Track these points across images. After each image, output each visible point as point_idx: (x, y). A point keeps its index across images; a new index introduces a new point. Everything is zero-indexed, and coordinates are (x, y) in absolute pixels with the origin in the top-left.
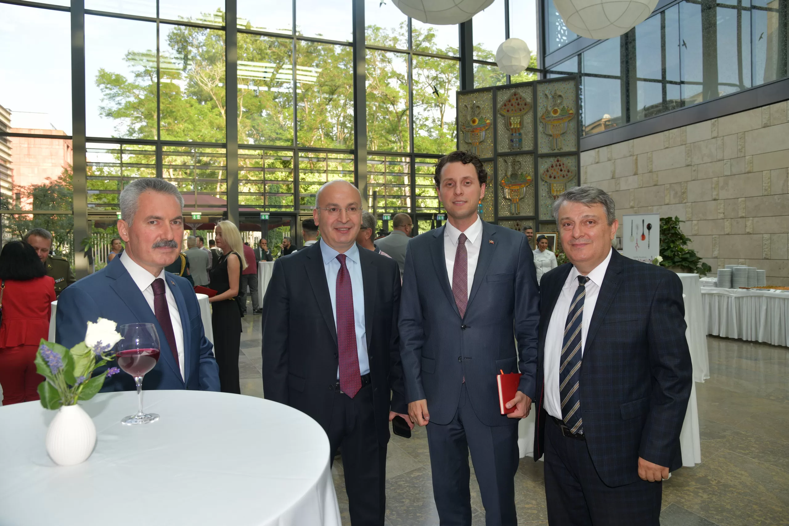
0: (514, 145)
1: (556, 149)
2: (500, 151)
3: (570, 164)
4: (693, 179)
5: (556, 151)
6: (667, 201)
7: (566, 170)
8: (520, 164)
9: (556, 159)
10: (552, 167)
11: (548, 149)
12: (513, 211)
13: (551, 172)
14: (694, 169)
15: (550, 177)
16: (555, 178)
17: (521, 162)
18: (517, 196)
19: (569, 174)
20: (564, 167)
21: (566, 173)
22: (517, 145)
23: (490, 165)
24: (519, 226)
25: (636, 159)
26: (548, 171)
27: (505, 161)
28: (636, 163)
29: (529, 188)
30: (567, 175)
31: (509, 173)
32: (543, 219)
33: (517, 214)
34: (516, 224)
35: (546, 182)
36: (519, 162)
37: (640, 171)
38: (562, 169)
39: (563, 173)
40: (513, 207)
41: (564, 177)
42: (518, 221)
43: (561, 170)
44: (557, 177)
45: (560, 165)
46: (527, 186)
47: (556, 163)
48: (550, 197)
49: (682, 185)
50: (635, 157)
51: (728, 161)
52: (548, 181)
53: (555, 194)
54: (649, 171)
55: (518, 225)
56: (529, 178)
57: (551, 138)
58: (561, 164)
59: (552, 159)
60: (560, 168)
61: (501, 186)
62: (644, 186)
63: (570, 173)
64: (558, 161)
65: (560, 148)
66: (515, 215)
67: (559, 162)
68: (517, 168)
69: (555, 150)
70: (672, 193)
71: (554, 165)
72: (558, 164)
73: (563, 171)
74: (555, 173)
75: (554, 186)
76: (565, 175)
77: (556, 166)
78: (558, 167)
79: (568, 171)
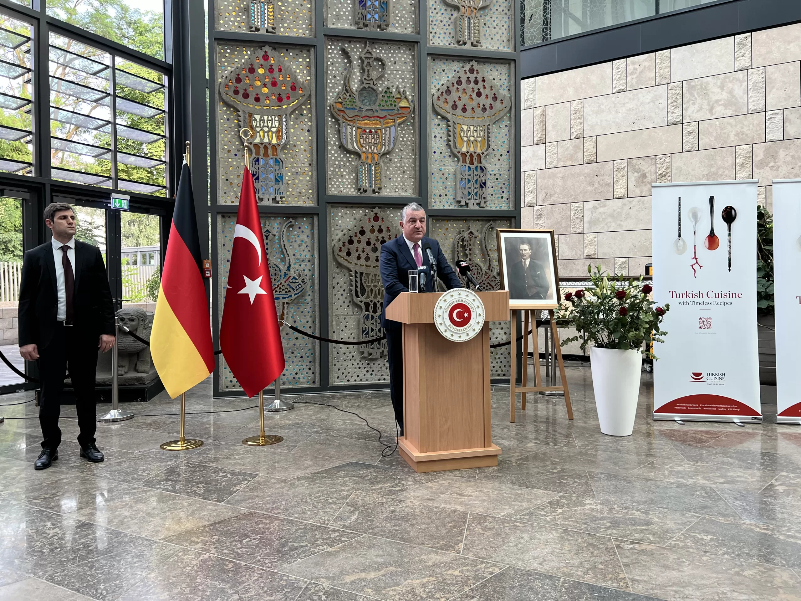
0: (369, 16)
1: (469, 43)
2: (331, 26)
3: (497, 83)
4: (686, 148)
5: (468, 47)
6: (620, 191)
7: (491, 96)
8: (383, 65)
9: (468, 67)
10: (459, 82)
11: (450, 40)
12: (365, 184)
13: (454, 95)
14: (690, 129)
15: (455, 107)
16: (464, 110)
17: (386, 61)
18: (375, 145)
19: (498, 105)
20: (485, 88)
21: (490, 101)
22: (376, 16)
23: (304, 59)
24: (380, 223)
25: (544, 114)
26: (448, 92)
27: (345, 54)
28: (543, 123)
29: (402, 129)
30: (491, 108)
31: (355, 86)
32: (435, 208)
33: (374, 192)
34: (372, 215)
35: (444, 118)
36: (378, 59)
37: (552, 136)
38: (482, 90)
39: (482, 100)
40: (365, 170)
41: (484, 109)
42: (377, 210)
43: (479, 94)
44: (469, 108)
45: (476, 82)
46: (400, 124)
47: (468, 74)
48: (453, 155)
49: (658, 162)
50: (539, 112)
51: (777, 113)
52: (449, 116)
53: (464, 149)
54: (572, 137)
55: (376, 219)
56: (403, 104)
57: (455, 14)
58: (480, 79)
59: (456, 66)
60: (476, 87)
61: (333, 117)
62: (561, 164)
63: (498, 102)
64: (472, 71)
65: (478, 42)
66: (370, 194)
67: (475, 74)
68: (374, 74)
69: (465, 43)
70: (633, 177)
71: (464, 80)
72: (472, 79)
73: (483, 96)
74: (465, 99)
75: (463, 131)
76: (487, 107)
77: (469, 81)
78: (472, 84)
79: (495, 98)
